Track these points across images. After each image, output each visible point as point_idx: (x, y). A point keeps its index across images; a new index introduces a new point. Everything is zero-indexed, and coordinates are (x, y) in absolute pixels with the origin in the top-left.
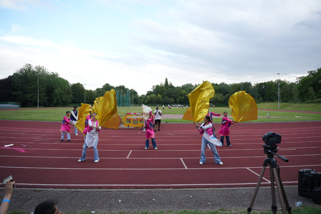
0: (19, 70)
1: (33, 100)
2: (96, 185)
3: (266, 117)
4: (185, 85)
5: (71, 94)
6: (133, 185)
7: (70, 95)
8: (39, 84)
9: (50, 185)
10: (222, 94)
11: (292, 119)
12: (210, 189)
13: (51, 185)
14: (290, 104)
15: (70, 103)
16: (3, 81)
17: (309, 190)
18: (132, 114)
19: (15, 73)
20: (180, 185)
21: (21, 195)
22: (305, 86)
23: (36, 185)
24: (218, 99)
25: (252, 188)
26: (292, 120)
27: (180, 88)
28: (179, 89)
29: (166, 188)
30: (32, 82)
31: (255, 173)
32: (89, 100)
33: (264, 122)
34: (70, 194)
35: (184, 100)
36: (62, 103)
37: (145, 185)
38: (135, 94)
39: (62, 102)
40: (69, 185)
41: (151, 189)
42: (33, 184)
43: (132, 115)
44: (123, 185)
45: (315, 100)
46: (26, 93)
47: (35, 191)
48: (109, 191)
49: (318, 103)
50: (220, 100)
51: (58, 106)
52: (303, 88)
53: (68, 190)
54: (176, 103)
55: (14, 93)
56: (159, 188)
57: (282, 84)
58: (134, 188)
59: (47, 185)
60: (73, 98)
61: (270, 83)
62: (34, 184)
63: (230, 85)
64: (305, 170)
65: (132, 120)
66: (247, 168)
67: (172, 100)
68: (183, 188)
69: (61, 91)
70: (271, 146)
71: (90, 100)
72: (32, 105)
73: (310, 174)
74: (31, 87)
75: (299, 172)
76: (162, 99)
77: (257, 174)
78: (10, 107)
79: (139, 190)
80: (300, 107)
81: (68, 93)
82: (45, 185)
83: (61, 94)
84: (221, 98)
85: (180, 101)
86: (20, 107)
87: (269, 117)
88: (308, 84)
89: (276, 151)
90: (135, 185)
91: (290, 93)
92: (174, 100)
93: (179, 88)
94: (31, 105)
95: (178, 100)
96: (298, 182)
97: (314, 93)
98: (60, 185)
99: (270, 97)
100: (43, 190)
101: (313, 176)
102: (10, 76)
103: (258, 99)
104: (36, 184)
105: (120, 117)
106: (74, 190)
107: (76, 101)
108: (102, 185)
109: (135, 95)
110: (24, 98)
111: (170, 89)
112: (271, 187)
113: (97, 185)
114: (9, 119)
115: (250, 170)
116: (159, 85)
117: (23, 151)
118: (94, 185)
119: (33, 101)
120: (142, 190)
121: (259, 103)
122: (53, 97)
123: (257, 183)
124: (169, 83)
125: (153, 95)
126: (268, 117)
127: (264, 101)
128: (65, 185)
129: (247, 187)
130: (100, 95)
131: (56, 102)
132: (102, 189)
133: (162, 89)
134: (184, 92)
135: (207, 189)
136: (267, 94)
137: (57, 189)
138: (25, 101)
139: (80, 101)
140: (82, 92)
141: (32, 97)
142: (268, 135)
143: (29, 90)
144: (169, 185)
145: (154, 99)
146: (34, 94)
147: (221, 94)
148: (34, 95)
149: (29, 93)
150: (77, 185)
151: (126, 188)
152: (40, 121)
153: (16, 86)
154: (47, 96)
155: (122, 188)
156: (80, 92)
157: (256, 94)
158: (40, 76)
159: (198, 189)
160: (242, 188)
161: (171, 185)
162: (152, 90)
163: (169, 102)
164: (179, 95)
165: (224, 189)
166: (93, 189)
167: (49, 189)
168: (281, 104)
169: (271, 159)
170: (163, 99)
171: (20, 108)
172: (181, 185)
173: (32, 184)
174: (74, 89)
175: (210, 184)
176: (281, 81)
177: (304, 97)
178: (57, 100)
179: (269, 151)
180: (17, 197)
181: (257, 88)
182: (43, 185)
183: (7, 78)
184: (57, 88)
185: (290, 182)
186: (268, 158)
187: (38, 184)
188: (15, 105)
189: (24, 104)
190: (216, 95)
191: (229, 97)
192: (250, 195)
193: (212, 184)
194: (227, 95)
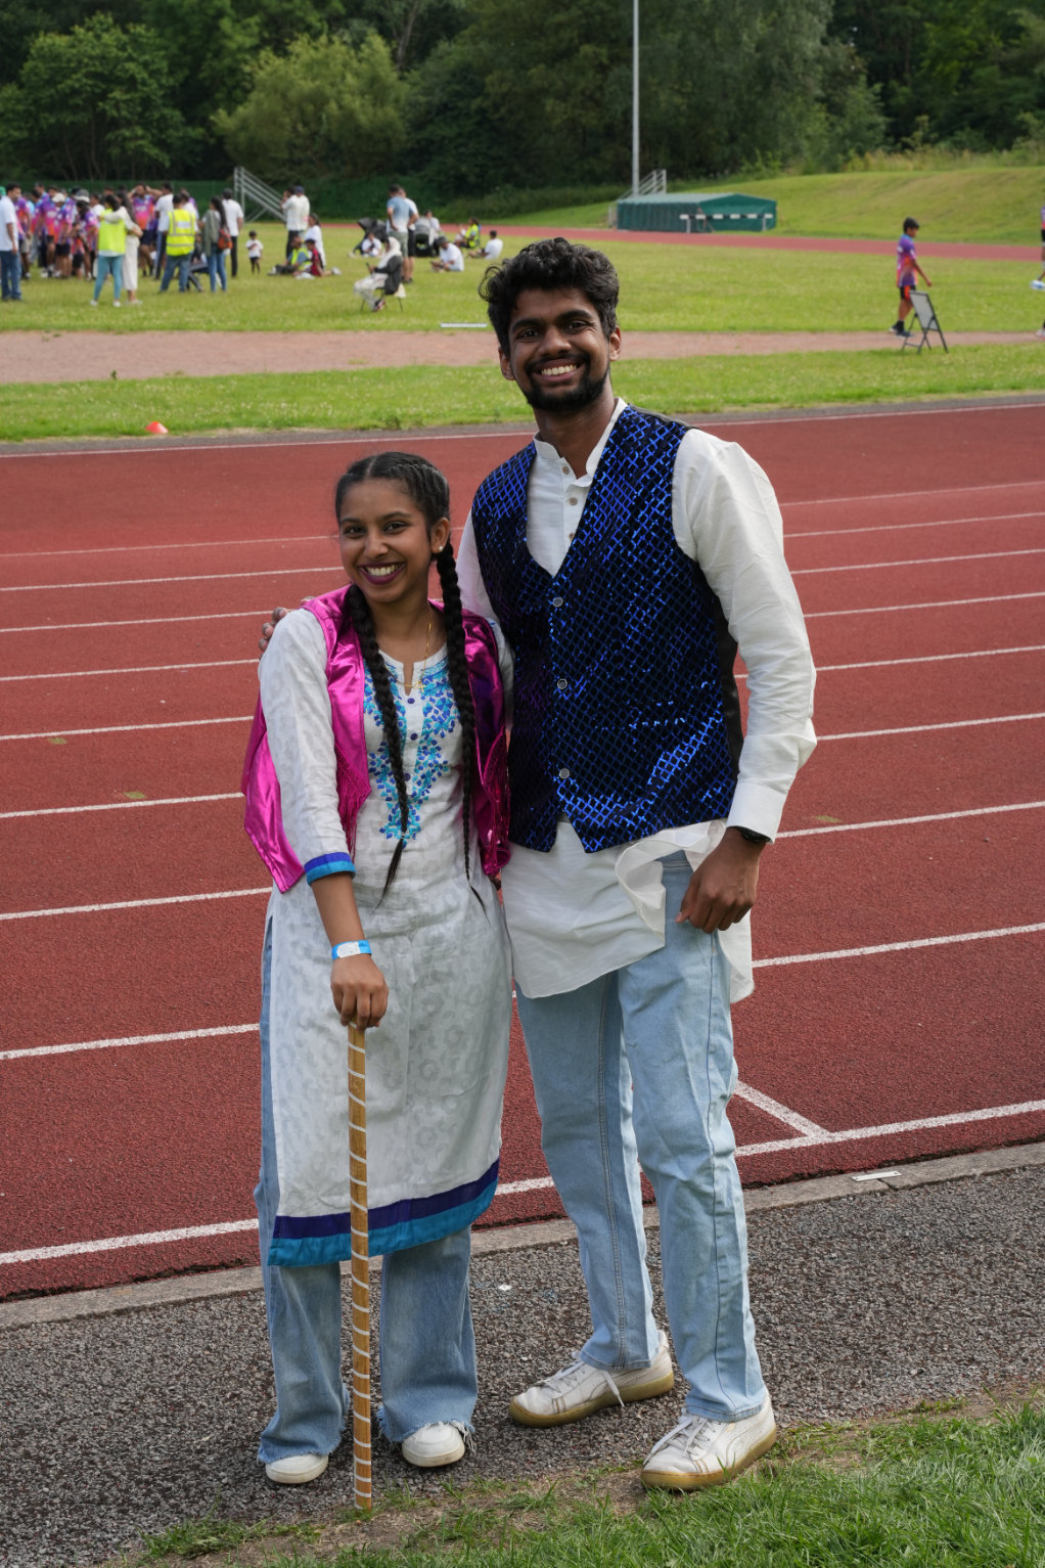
10: (385, 33)
24: (333, 106)
33: (862, 409)
50: (363, 119)
84: (374, 88)
87: (935, 338)
99: (965, 77)
103: (834, 108)
121: (834, 169)
127: (898, 136)
147: (377, 42)
157: (811, 46)
175: (89, 1247)
190: (300, 46)
191: (467, 78)
192: (560, 1310)
193: (105, 1245)
194: (451, 52)
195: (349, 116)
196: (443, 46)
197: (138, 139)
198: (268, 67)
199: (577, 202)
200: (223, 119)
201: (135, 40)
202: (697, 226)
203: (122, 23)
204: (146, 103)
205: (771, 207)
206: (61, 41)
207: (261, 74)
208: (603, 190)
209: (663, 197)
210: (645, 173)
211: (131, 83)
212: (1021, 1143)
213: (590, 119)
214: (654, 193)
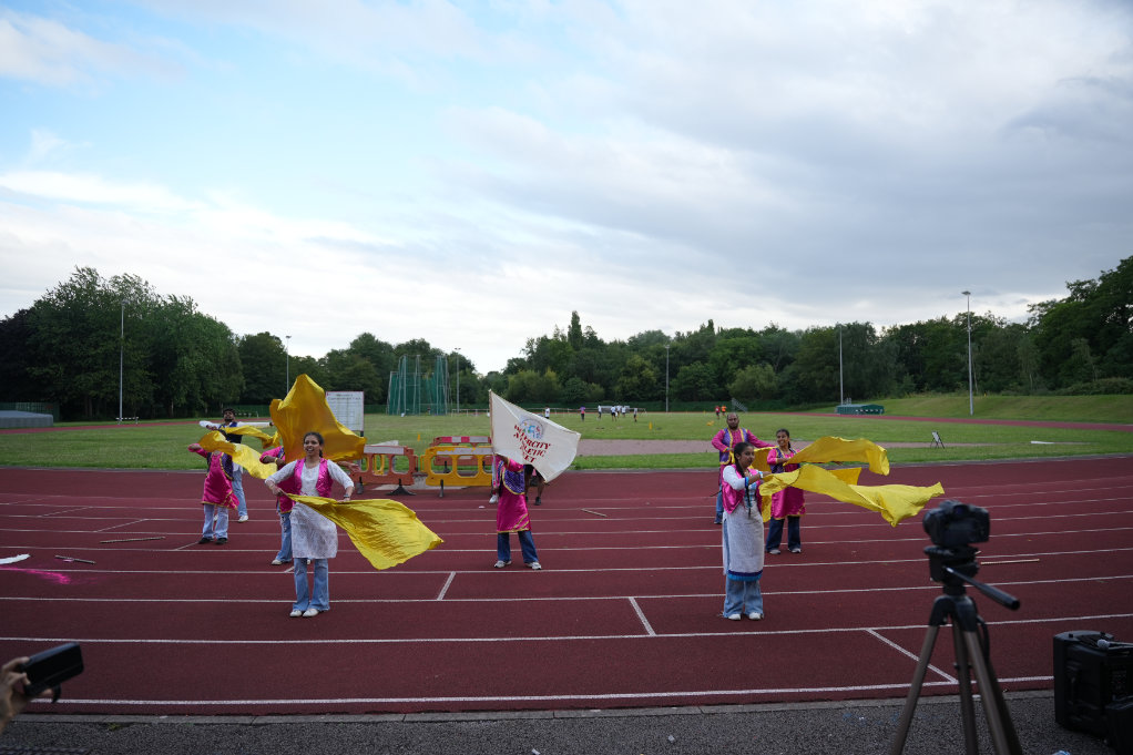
0: (56, 291)
1: (102, 395)
2: (324, 701)
3: (928, 445)
4: (641, 336)
5: (240, 373)
6: (461, 699)
7: (233, 376)
8: (127, 337)
9: (158, 702)
10: (771, 363)
11: (1019, 452)
12: (739, 708)
13: (163, 703)
14: (1012, 398)
15: (234, 403)
17: (1094, 708)
18: (455, 440)
19: (40, 302)
20: (629, 695)
21: (52, 744)
22: (1060, 333)
23: (108, 705)
24: (757, 383)
25: (888, 702)
26: (1019, 456)
27: (622, 345)
28: (619, 349)
29: (581, 709)
30: (101, 332)
31: (899, 648)
33: (921, 465)
34: (232, 737)
35: (638, 387)
36: (205, 405)
37: (505, 698)
38: (467, 370)
39: (206, 399)
40: (229, 702)
41: (525, 715)
42: (96, 701)
43: (454, 444)
44: (423, 700)
45: (1096, 382)
46: (80, 370)
47: (105, 724)
48: (373, 723)
49: (1107, 392)
50: (766, 386)
51: (191, 416)
52: (1054, 340)
53: (224, 720)
54: (609, 398)
55: (37, 372)
56: (552, 709)
57: (980, 329)
58: (463, 711)
59: (148, 702)
60: (245, 388)
61: (937, 324)
62: (102, 701)
63: (800, 332)
64: (1077, 633)
65: (455, 463)
66: (870, 630)
67: (598, 389)
68: (641, 707)
69: (204, 363)
70: (955, 551)
72: (98, 413)
73: (1095, 647)
74: (96, 349)
75: (1057, 641)
76: (560, 386)
77: (904, 651)
78: (18, 420)
79: (482, 716)
80: (1049, 408)
81: (230, 367)
82: (141, 702)
83: (202, 374)
84: (770, 379)
85: (624, 391)
86: (55, 421)
87: (940, 445)
88: (1070, 326)
89: (973, 572)
90: (467, 699)
91: (1008, 361)
92: (602, 390)
93: (618, 346)
94: (94, 413)
95: (617, 388)
96: (1052, 677)
97: (1091, 360)
98: (196, 703)
99: (939, 373)
100: (132, 723)
101: (1103, 655)
102: (22, 312)
103: (900, 381)
104: (107, 702)
105: (412, 451)
106: (247, 720)
107: (254, 396)
108: (349, 701)
109: (465, 374)
110: (70, 390)
111: (588, 350)
112: (962, 698)
113: (328, 701)
114: (14, 464)
115: (878, 635)
116: (550, 337)
117: (63, 579)
118: (317, 701)
119: (104, 399)
120: (493, 716)
121: (900, 397)
122: (175, 384)
123: (909, 685)
124: (584, 330)
125: (531, 373)
126: (934, 445)
127: (919, 389)
128: (214, 702)
129: (873, 698)
130: (341, 373)
131: (184, 400)
132: (347, 713)
133: (560, 352)
134: (638, 359)
135: (728, 709)
136: (929, 363)
137: (184, 718)
138: (75, 397)
140: (279, 366)
141: (98, 386)
142: (943, 512)
143: (90, 360)
144: (591, 697)
145: (534, 385)
146: (106, 372)
147: (769, 366)
148: (106, 377)
149: (89, 369)
150: (257, 702)
151: (433, 711)
152: (128, 470)
153: (42, 347)
154: (154, 380)
155: (419, 712)
156: (271, 366)
157: (892, 365)
158: (130, 309)
159: (695, 710)
160: (852, 703)
161: (596, 697)
162: (524, 356)
163: (587, 395)
164: (621, 370)
165: (788, 707)
166: (317, 714)
167: (155, 720)
168: (980, 398)
169: (958, 600)
170: (564, 384)
171: (56, 425)
172: (633, 695)
173: (91, 701)
174: (249, 356)
175: (739, 692)
176: (976, 318)
177: (1058, 371)
178: (188, 396)
179: (950, 570)
180: (37, 748)
181: (894, 345)
182: (131, 702)
183: (11, 316)
184: (187, 351)
185: (1023, 679)
186: (948, 597)
187: (113, 702)
188: (41, 412)
189: (72, 409)
190: (748, 368)
191: (795, 375)
192: (882, 727)
193: (743, 692)
194: (789, 369)
195: (762, 385)
196: (787, 367)
197: (706, 391)
198: (740, 373)
199: (826, 406)
200: (729, 386)
201: (707, 368)
202: (862, 413)
203: (703, 363)
204: (709, 382)
205: (882, 407)
206: (687, 368)
207: (738, 375)
208: (833, 403)
209: (850, 405)
210: (844, 399)
211: (705, 377)
212: (1024, 690)
213: (828, 385)
214: (849, 404)
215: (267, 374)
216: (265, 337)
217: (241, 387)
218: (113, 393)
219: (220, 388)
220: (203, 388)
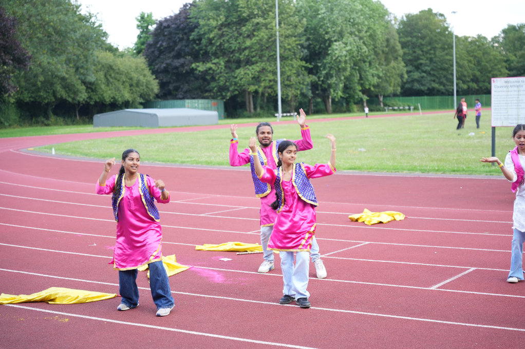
1: (260, 90)
5: (400, 59)
7: (393, 64)
8: (280, 24)
15: (395, 95)
16: (165, 24)
30: (256, 21)
32: (472, 80)
36: (365, 98)
39: (364, 91)
46: (239, 64)
51: (349, 111)
55: (201, 67)
60: (406, 76)
69: (359, 49)
71: (475, 80)
72: (258, 110)
78: (189, 118)
81: (388, 54)
83: (358, 63)
86: (220, 118)
94: (255, 108)
107: (417, 86)
110: (231, 85)
114: (183, 162)
117: (218, 278)
119: (263, 94)
130: (519, 53)
131: (340, 93)
138: (237, 93)
139: (436, 86)
140: (443, 49)
141: (256, 79)
143: (247, 52)
146: (263, 65)
148: (263, 70)
149: (249, 62)
153: (204, 41)
154: (310, 71)
156: (434, 49)
171: (220, 122)
174: (409, 39)
178: (346, 88)
188: (205, 109)
189: (235, 106)
215: (431, 60)
216: (428, 14)
217: (401, 76)
218: (270, 87)
219: (379, 77)
220: (361, 78)
